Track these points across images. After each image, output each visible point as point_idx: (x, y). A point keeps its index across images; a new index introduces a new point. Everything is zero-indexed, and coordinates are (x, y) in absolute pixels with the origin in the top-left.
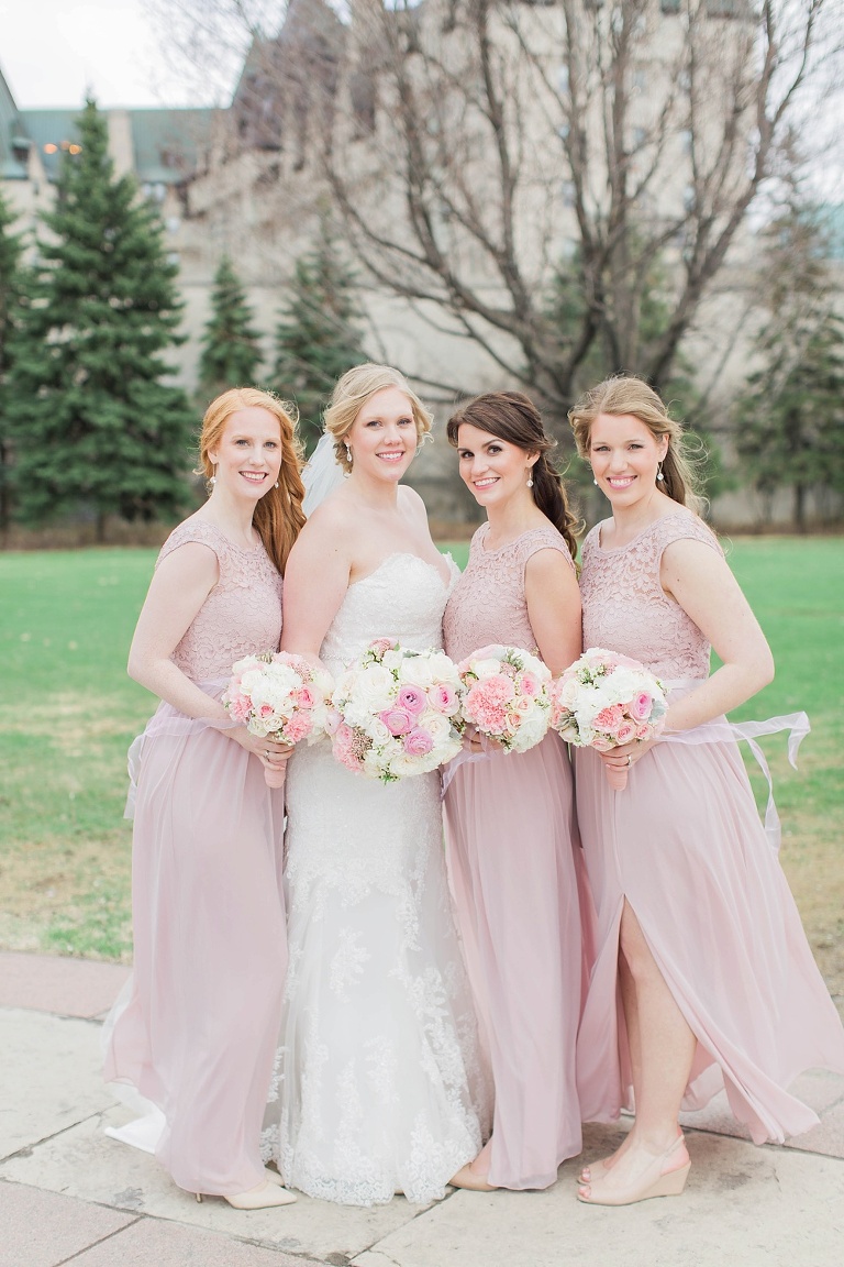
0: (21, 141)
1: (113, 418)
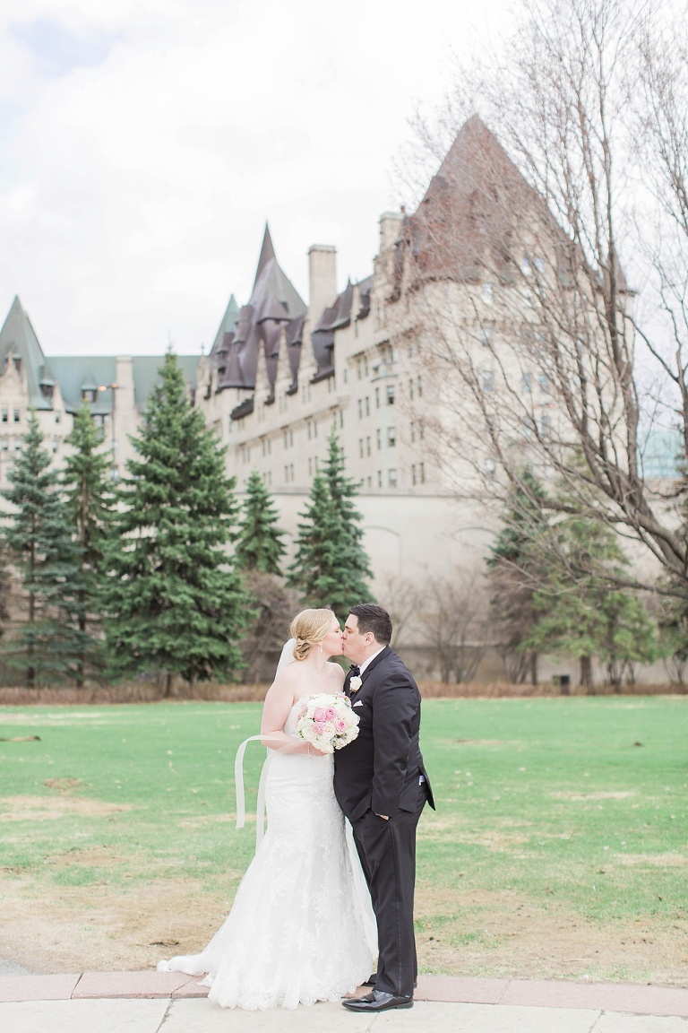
0: (47, 382)
1: (186, 598)
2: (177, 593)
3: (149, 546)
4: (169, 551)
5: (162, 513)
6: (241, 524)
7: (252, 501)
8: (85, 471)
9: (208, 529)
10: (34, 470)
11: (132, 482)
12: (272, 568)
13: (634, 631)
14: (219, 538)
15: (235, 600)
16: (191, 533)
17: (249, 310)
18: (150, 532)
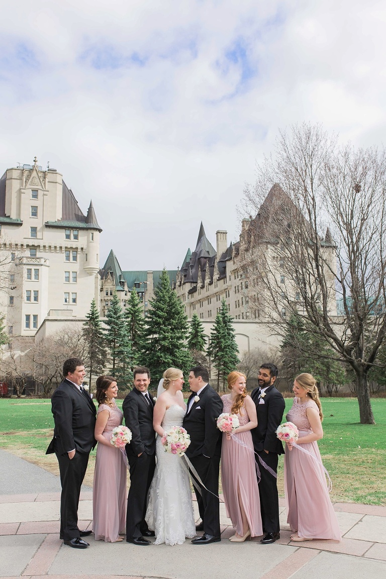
0: (122, 280)
1: (169, 360)
2: (166, 358)
3: (156, 341)
4: (163, 343)
5: (161, 329)
6: (190, 333)
7: (194, 324)
8: (133, 314)
9: (178, 335)
10: (115, 313)
11: (150, 318)
12: (201, 349)
13: (336, 373)
14: (181, 338)
15: (187, 361)
16: (171, 336)
17: (195, 254)
18: (156, 336)
